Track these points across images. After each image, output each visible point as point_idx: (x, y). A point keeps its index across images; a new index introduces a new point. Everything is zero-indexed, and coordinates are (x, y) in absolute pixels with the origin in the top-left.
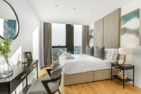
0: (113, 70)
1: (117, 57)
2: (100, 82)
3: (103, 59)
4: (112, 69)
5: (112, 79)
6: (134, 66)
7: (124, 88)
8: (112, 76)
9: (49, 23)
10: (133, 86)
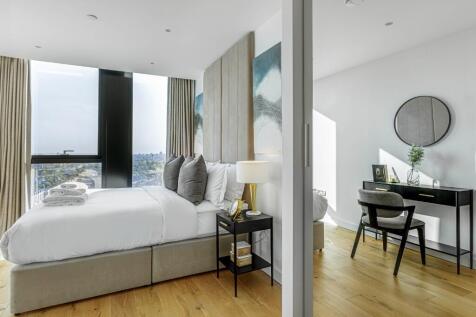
0: (220, 237)
1: (241, 193)
2: (175, 283)
3: (196, 203)
4: (218, 235)
5: (218, 271)
6: (271, 219)
7: (236, 296)
8: (218, 259)
9: (12, 59)
10: (272, 284)
